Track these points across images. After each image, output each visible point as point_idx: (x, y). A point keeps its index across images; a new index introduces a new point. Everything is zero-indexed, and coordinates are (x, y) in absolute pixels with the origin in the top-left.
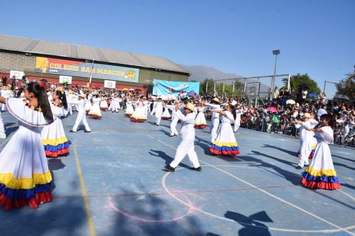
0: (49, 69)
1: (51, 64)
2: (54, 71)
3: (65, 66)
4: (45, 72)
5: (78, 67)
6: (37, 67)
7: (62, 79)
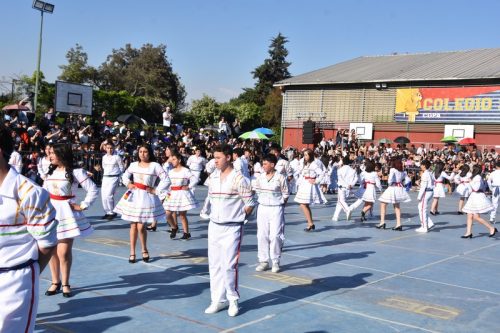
0: (421, 111)
1: (425, 102)
2: (434, 115)
3: (457, 101)
4: (412, 119)
5: (490, 100)
6: (397, 112)
7: (451, 132)
